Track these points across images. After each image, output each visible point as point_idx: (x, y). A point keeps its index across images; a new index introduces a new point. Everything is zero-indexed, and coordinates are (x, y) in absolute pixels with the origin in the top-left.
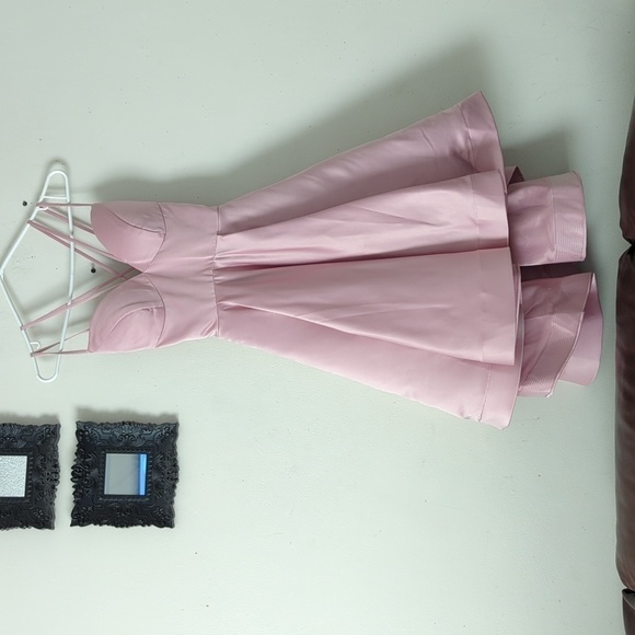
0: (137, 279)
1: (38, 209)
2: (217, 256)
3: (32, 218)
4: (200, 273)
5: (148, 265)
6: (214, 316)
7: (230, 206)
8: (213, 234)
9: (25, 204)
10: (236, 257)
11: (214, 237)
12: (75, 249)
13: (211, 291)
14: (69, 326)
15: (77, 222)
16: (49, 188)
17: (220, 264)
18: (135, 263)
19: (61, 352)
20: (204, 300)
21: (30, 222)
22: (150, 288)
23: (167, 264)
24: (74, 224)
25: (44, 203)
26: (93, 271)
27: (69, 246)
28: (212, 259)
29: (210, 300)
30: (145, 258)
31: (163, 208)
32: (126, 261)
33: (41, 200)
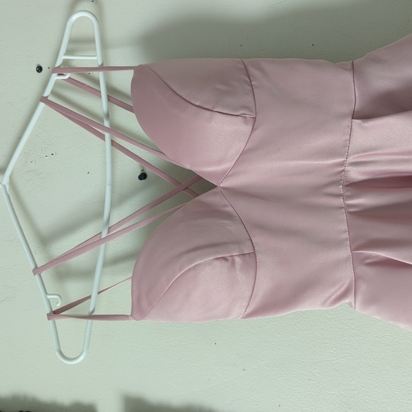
0: (207, 198)
1: (55, 77)
2: (351, 159)
3: (47, 93)
4: (318, 189)
5: (225, 175)
6: (347, 275)
7: (377, 61)
8: (343, 116)
9: (40, 69)
10: (392, 162)
11: (347, 122)
12: (113, 143)
13: (340, 227)
14: (105, 265)
15: (114, 96)
16: (72, 41)
17: (356, 174)
18: (206, 168)
19: (91, 316)
20: (329, 243)
21: (45, 100)
22: (228, 216)
23: (260, 173)
24: (109, 99)
25: (66, 67)
26: (143, 176)
27: (102, 137)
28: (342, 164)
29: (337, 244)
30: (220, 162)
31: (252, 71)
32: (188, 167)
33: (59, 63)
